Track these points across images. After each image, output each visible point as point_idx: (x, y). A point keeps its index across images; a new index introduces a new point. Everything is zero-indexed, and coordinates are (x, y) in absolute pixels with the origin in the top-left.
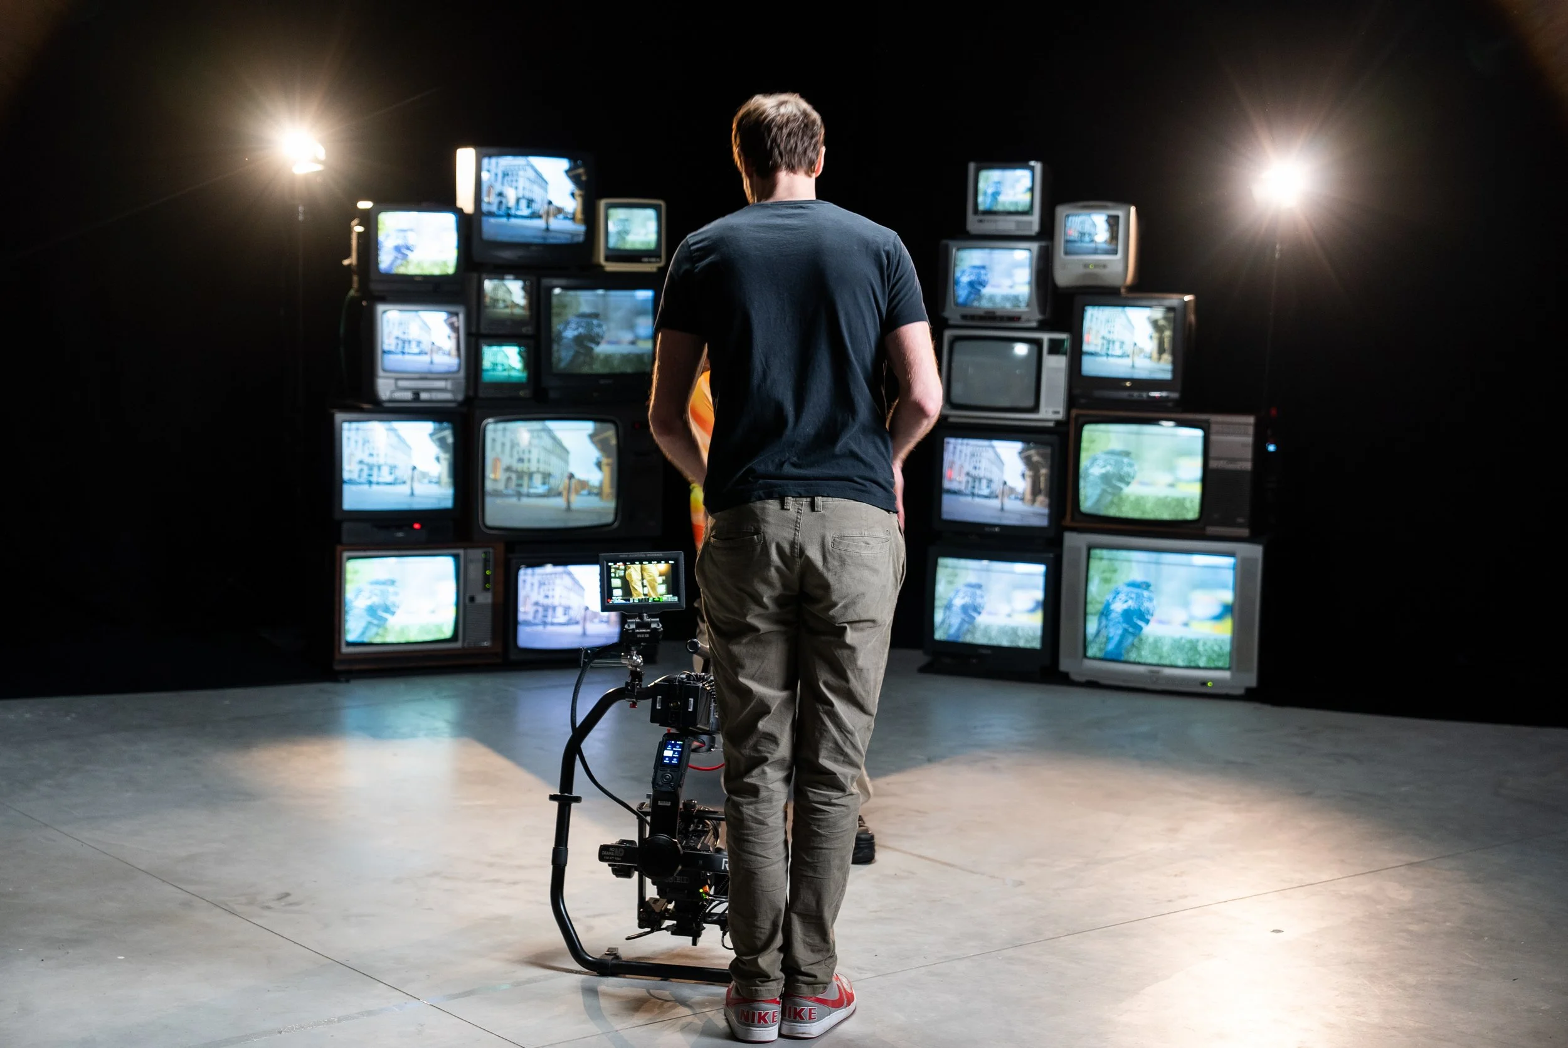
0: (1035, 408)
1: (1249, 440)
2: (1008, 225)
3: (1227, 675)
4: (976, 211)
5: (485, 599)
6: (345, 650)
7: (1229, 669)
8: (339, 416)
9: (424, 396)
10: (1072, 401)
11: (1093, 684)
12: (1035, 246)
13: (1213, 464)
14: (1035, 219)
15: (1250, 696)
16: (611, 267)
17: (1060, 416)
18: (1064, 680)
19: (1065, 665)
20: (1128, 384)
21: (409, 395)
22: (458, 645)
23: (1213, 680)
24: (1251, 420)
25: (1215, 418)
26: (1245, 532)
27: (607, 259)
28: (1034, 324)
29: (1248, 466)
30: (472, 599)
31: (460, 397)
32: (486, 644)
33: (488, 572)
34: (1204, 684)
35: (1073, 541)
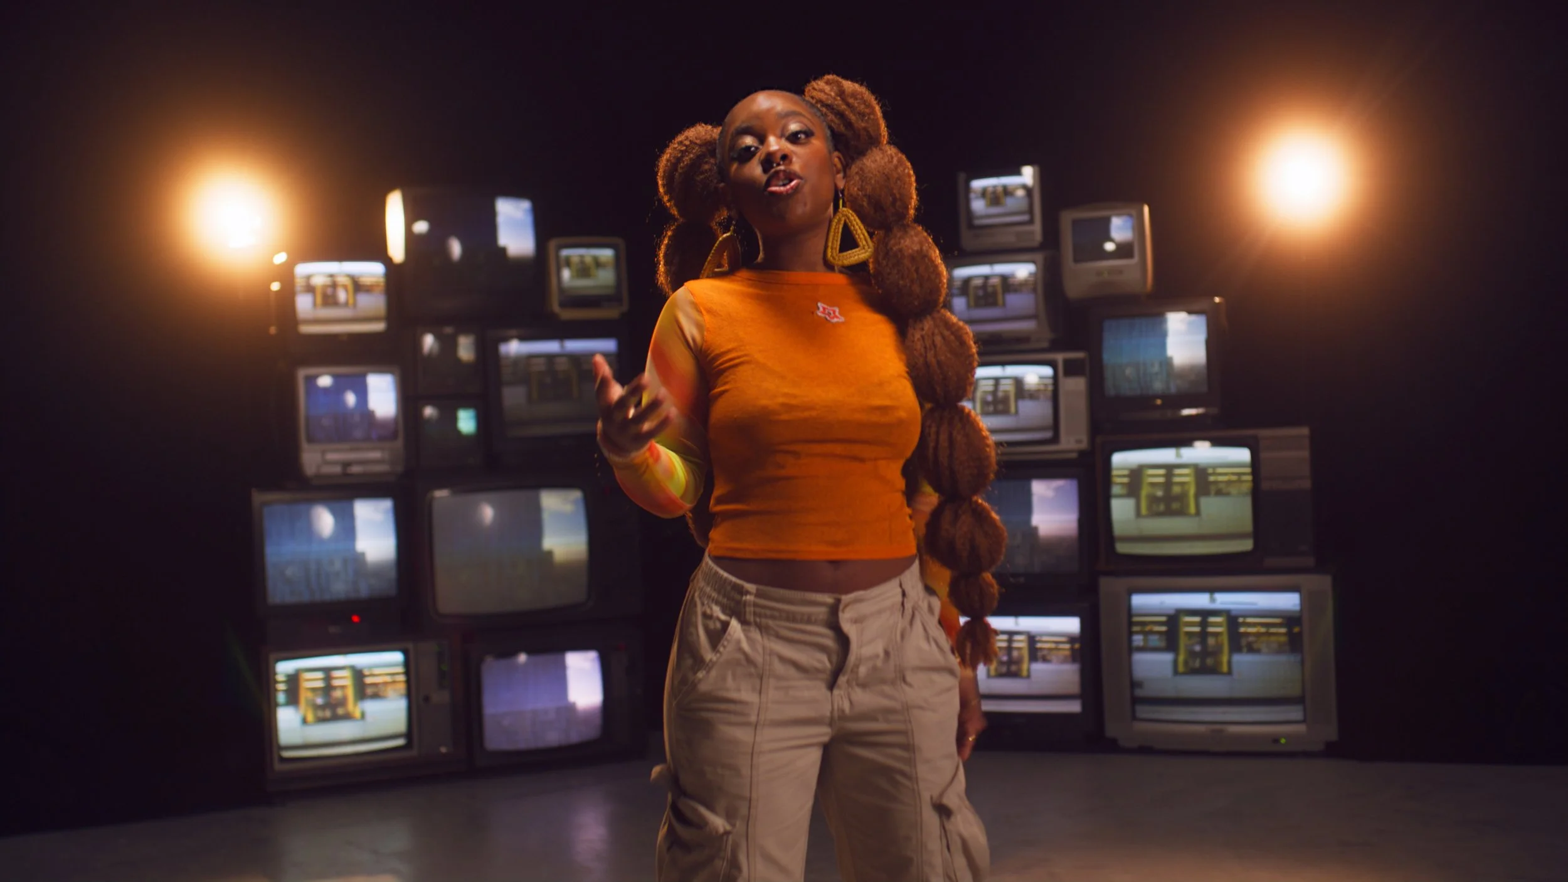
0: (1055, 439)
1: (1305, 454)
2: (1008, 238)
3: (1302, 728)
4: (971, 226)
5: (441, 697)
6: (278, 766)
7: (1304, 721)
8: (258, 498)
9: (356, 469)
10: (1095, 428)
11: (1145, 750)
12: (1039, 257)
13: (1265, 485)
14: (1037, 227)
15: (1331, 751)
16: (567, 315)
17: (1084, 445)
18: (1112, 747)
19: (1112, 730)
20: (1159, 402)
21: (337, 469)
22: (414, 752)
23: (1287, 736)
24: (1305, 431)
25: (1264, 433)
26: (1310, 561)
27: (563, 305)
28: (1045, 345)
29: (1307, 484)
30: (427, 699)
31: (400, 469)
32: (443, 750)
33: (445, 668)
34: (1276, 741)
35: (1107, 585)
